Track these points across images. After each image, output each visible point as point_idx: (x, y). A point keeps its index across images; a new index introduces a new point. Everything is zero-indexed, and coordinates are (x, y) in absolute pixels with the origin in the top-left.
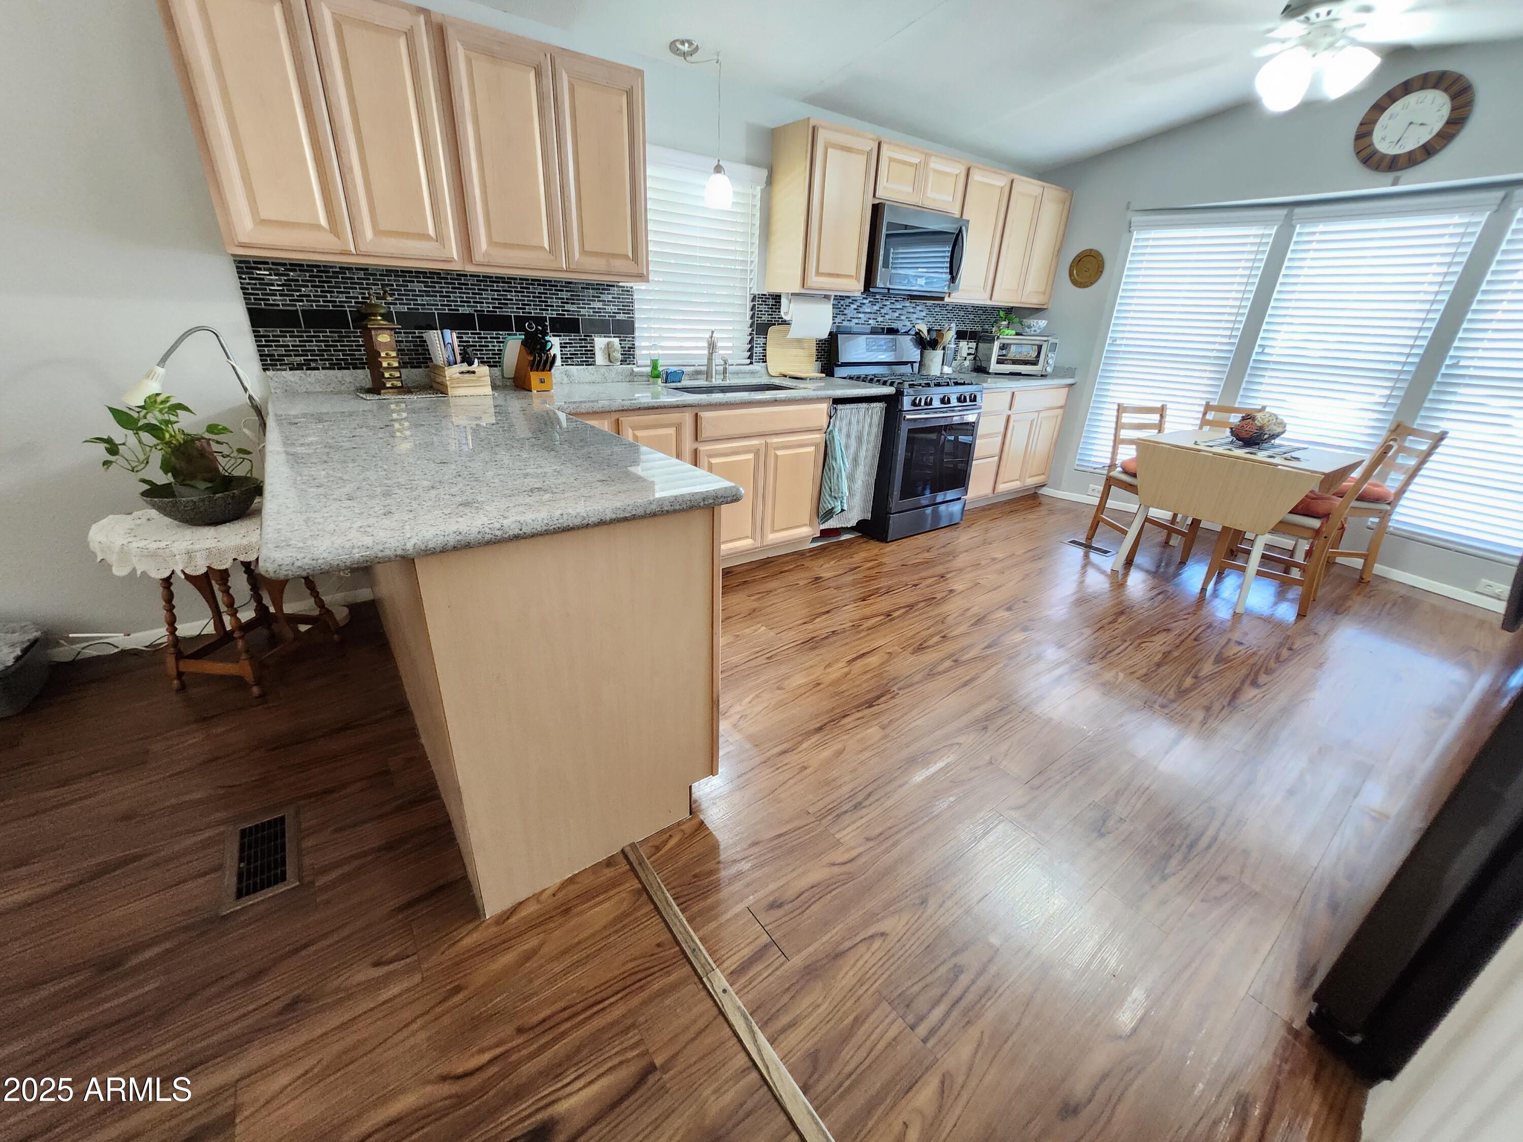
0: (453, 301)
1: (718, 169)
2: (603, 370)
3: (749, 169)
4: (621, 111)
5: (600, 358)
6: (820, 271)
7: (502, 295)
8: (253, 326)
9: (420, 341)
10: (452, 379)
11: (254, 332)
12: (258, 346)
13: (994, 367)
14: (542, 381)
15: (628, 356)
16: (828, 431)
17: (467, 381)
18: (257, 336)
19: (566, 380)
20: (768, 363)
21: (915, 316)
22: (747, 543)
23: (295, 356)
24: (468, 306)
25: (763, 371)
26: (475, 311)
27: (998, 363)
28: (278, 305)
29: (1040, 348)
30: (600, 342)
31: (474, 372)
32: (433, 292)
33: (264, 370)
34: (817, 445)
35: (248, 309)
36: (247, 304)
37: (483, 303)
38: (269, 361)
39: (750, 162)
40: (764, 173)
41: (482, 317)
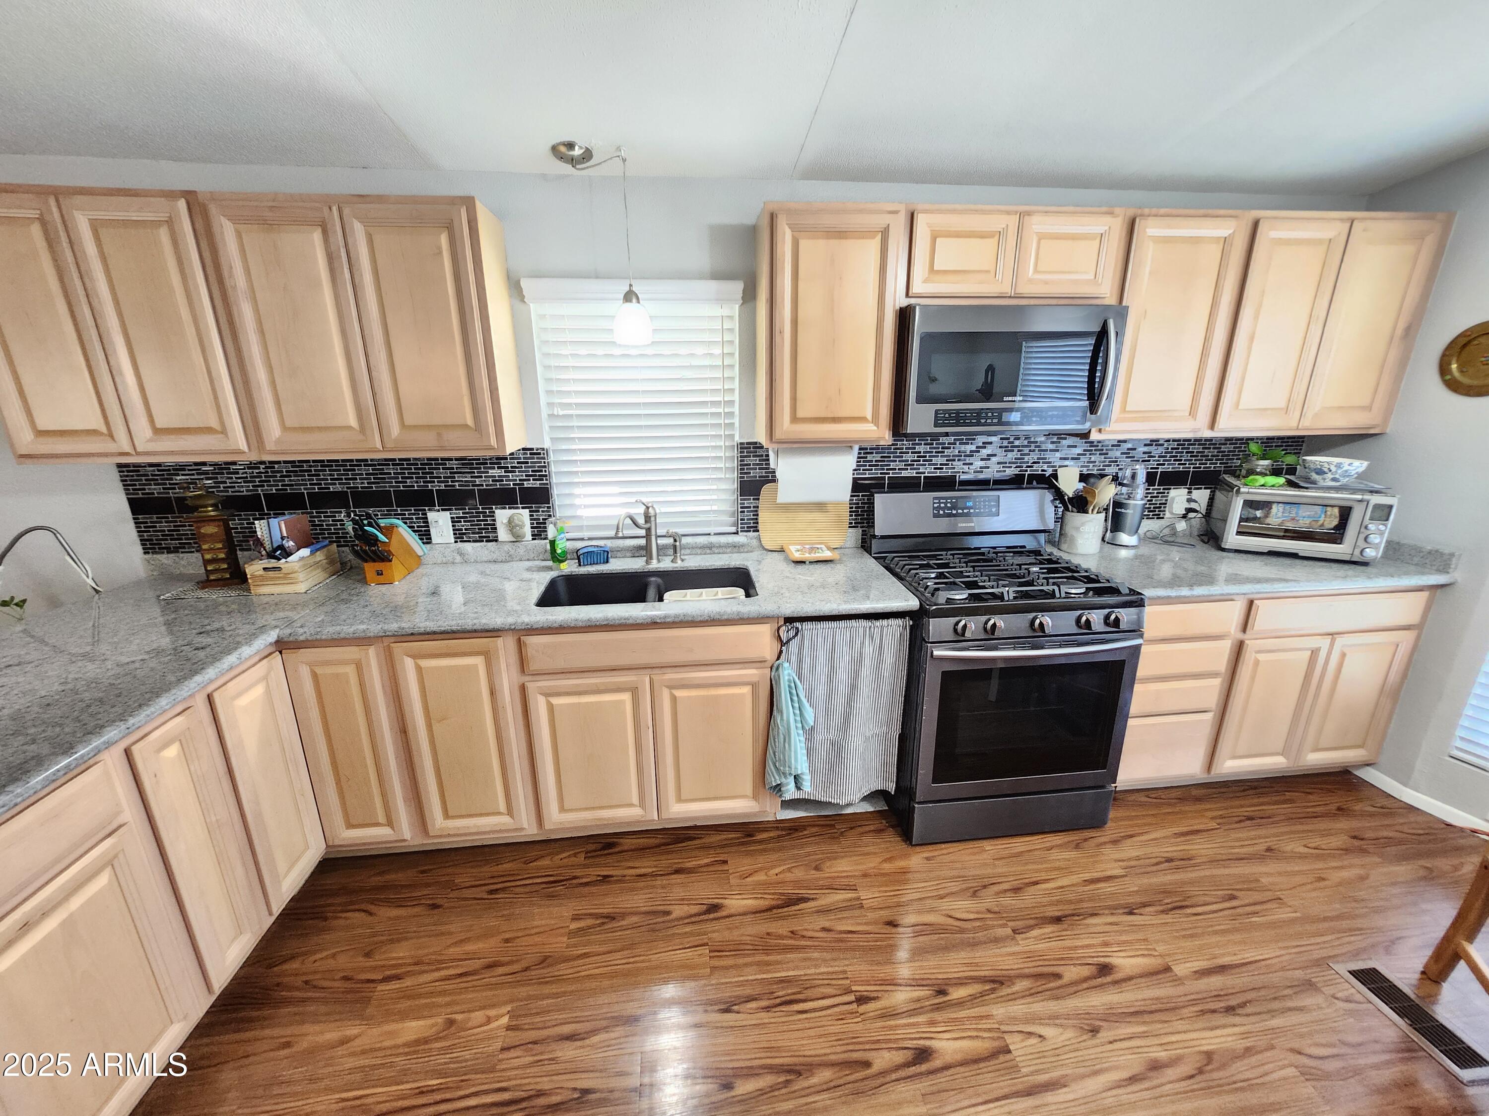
0: (323, 480)
1: (630, 296)
2: (507, 547)
3: (713, 286)
4: (440, 253)
5: (503, 534)
6: (800, 414)
7: (378, 469)
8: (133, 513)
9: (249, 532)
10: (253, 576)
11: (134, 519)
12: (138, 532)
13: (1232, 539)
14: (380, 573)
15: (539, 531)
16: (775, 668)
17: (272, 579)
18: (137, 524)
19: (458, 559)
20: (762, 533)
21: (1058, 455)
22: (635, 812)
23: (171, 540)
24: (340, 484)
25: (755, 542)
26: (348, 488)
27: (1239, 533)
28: (153, 494)
29: (1345, 513)
30: (502, 515)
31: (279, 569)
32: (301, 471)
33: (145, 553)
34: (754, 686)
35: (128, 499)
36: (127, 494)
37: (356, 479)
38: (150, 545)
39: (717, 276)
40: (737, 288)
41: (356, 494)
